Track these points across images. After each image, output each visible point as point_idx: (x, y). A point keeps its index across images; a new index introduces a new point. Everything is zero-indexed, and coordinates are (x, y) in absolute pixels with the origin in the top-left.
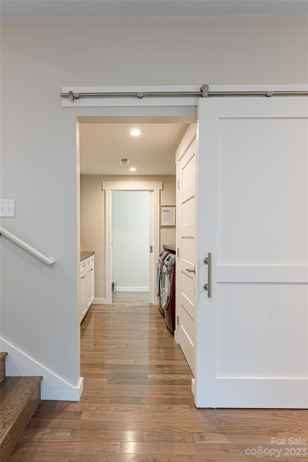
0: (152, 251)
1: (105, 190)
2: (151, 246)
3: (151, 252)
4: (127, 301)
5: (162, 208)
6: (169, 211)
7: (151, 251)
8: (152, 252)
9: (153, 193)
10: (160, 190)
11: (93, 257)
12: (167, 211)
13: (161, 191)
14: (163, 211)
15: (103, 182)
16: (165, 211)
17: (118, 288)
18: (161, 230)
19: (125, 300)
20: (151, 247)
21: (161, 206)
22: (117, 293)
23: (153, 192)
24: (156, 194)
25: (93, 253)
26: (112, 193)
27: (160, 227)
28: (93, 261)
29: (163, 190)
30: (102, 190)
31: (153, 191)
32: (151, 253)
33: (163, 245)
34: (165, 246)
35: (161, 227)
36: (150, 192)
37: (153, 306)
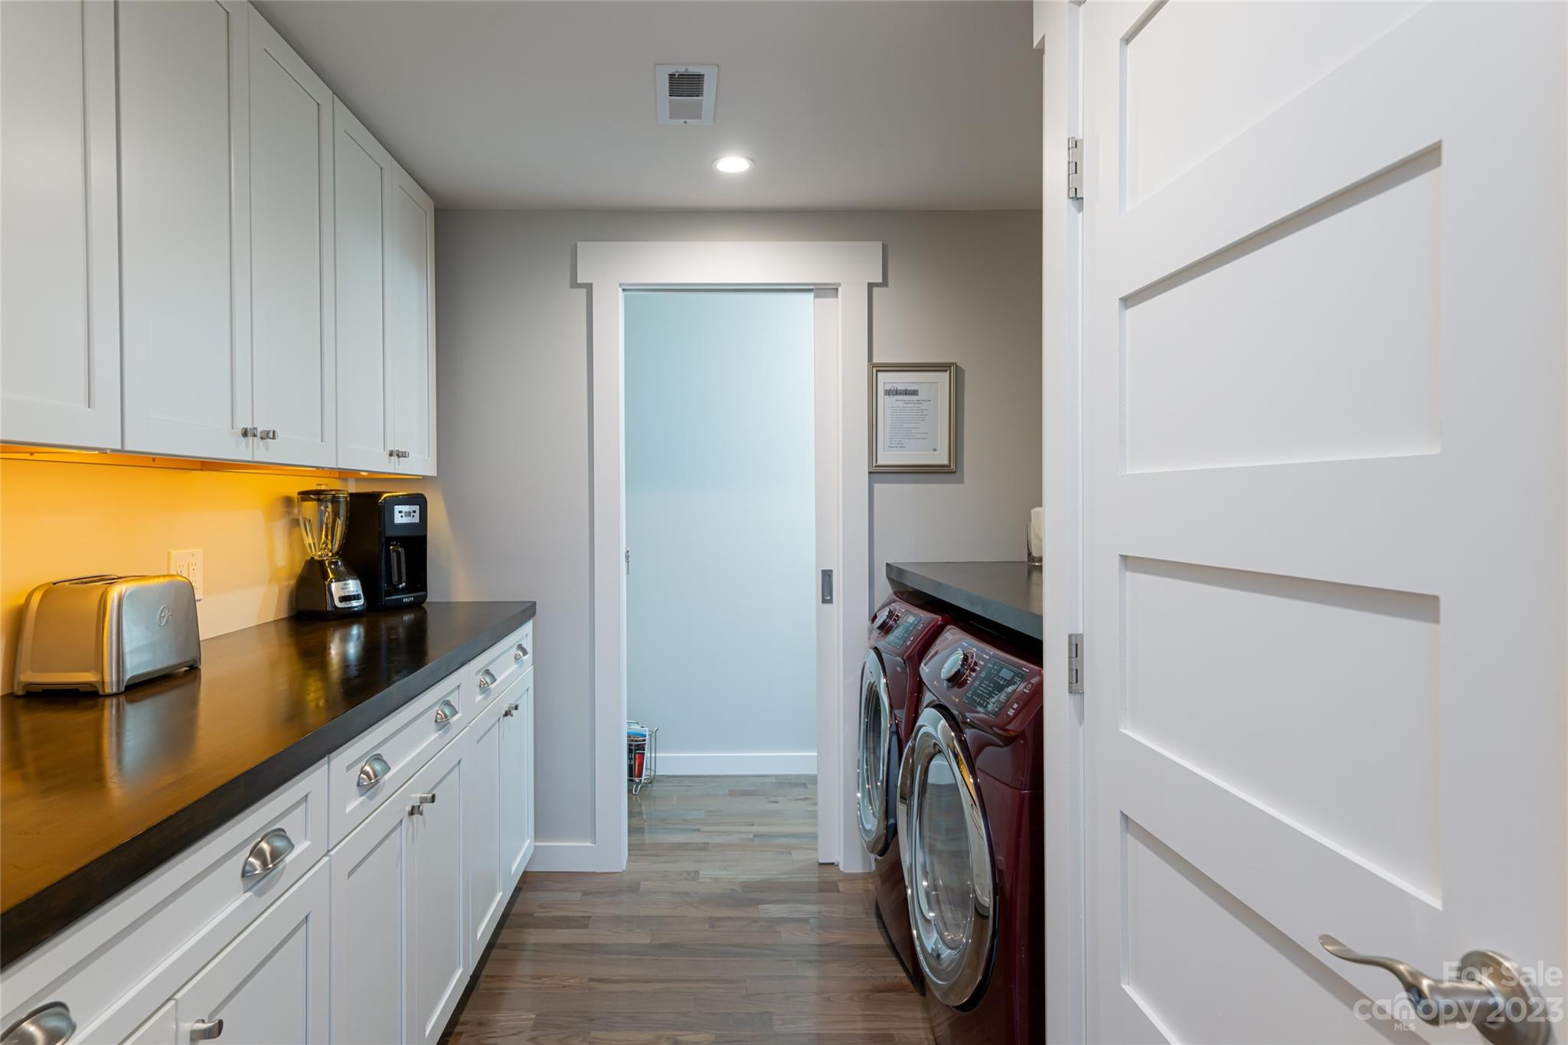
0: (831, 594)
1: (589, 287)
2: (824, 572)
3: (824, 601)
4: (704, 847)
5: (883, 377)
6: (915, 393)
7: (827, 595)
8: (830, 601)
9: (834, 300)
10: (871, 286)
11: (524, 634)
12: (906, 393)
13: (875, 290)
14: (888, 393)
15: (579, 243)
16: (897, 392)
17: (663, 761)
18: (876, 486)
19: (696, 838)
20: (827, 576)
21: (877, 368)
22: (657, 789)
23: (837, 296)
24: (849, 307)
25: (527, 612)
26: (626, 298)
27: (870, 473)
28: (528, 658)
29: (885, 283)
30: (575, 284)
31: (837, 289)
32: (827, 606)
33: (888, 565)
34: (900, 572)
35: (878, 473)
36: (816, 297)
37: (841, 886)
